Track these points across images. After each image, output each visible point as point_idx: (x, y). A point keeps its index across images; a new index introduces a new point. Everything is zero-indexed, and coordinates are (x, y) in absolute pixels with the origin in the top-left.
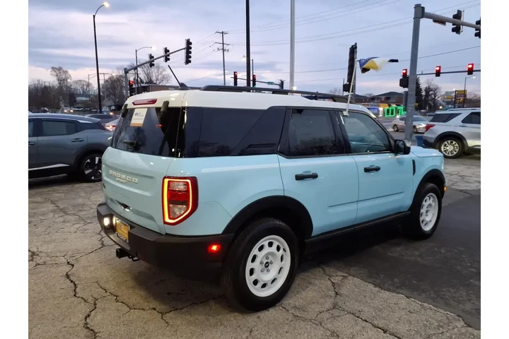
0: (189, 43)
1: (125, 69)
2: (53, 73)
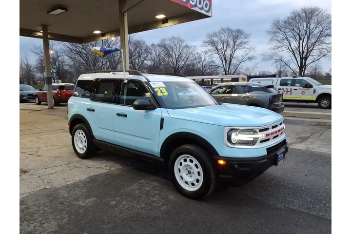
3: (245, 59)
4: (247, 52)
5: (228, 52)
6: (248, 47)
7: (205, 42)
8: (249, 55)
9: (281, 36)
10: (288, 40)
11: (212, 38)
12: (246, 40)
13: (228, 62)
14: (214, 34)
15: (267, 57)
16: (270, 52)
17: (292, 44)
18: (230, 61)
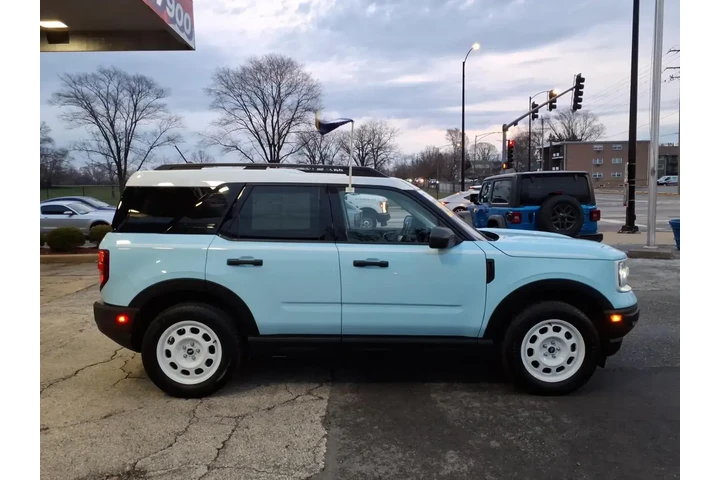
0: (580, 80)
1: (504, 126)
2: (450, 137)
3: (160, 141)
4: (164, 127)
5: (121, 125)
6: (167, 116)
7: (60, 95)
8: (168, 133)
9: (231, 102)
10: (246, 111)
11: (79, 87)
12: (160, 101)
13: (123, 145)
14: (80, 79)
15: (208, 139)
16: (215, 130)
17: (254, 120)
18: (128, 143)
